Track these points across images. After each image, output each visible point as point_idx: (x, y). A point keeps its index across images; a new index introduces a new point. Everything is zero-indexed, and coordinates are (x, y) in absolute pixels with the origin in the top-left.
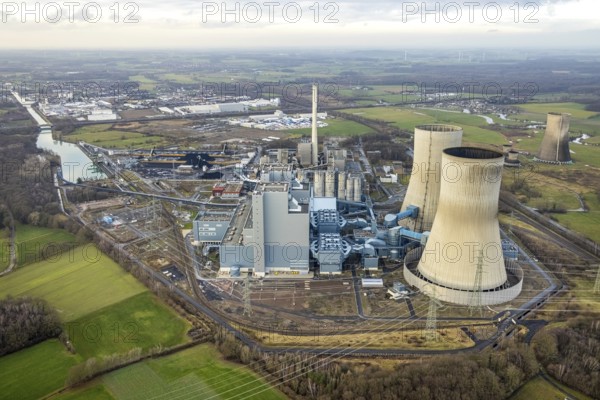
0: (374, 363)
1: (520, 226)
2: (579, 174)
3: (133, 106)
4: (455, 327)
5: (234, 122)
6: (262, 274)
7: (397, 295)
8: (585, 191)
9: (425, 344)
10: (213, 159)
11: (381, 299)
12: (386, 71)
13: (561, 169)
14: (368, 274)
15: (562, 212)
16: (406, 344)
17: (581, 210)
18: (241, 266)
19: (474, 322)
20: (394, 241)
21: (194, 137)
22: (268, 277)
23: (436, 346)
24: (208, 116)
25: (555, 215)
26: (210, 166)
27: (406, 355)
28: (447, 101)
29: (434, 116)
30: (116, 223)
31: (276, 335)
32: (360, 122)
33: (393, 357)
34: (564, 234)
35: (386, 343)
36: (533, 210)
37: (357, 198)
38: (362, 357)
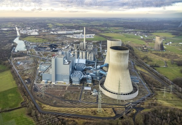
0: (77, 120)
1: (143, 71)
2: (166, 54)
3: (44, 31)
4: (111, 107)
5: (68, 36)
6: (54, 83)
7: (94, 94)
8: (167, 60)
9: (97, 114)
10: (58, 46)
11: (88, 95)
13: (161, 52)
14: (87, 86)
15: (158, 67)
16: (90, 113)
17: (165, 66)
18: (48, 80)
19: (117, 106)
20: (98, 74)
21: (55, 40)
22: (56, 84)
23: (101, 115)
24: (62, 34)
25: (155, 68)
26: (55, 48)
27: (89, 118)
28: (130, 32)
29: (125, 36)
30: (21, 64)
31: (48, 106)
33: (84, 119)
35: (84, 113)
36: (148, 66)
37: (92, 60)
38: (74, 118)
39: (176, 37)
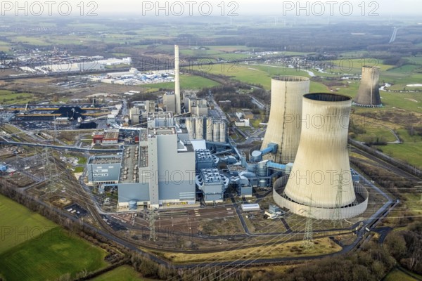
0: (268, 269)
1: (355, 156)
2: (390, 114)
4: (324, 236)
5: (95, 78)
6: (157, 206)
7: (273, 215)
8: (398, 127)
9: (304, 251)
10: (84, 111)
11: (260, 220)
12: (217, 34)
13: (374, 110)
14: (245, 201)
15: (384, 144)
16: (289, 252)
17: (397, 142)
18: (137, 200)
19: (338, 232)
20: (262, 173)
21: (63, 92)
22: (162, 208)
23: (313, 252)
24: (70, 74)
25: (379, 147)
26: (84, 118)
27: (291, 262)
28: (273, 59)
29: (267, 71)
30: (11, 170)
31: (181, 254)
32: (206, 77)
33: (282, 264)
34: (389, 161)
35: (273, 253)
36: (361, 143)
37: (222, 139)
38: (257, 266)
39: (393, 68)
